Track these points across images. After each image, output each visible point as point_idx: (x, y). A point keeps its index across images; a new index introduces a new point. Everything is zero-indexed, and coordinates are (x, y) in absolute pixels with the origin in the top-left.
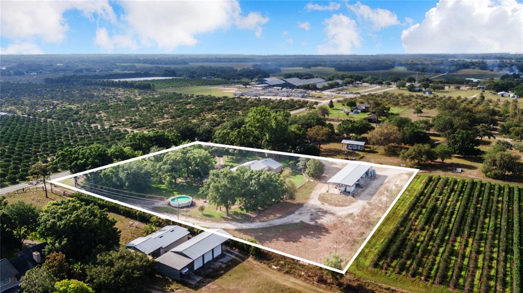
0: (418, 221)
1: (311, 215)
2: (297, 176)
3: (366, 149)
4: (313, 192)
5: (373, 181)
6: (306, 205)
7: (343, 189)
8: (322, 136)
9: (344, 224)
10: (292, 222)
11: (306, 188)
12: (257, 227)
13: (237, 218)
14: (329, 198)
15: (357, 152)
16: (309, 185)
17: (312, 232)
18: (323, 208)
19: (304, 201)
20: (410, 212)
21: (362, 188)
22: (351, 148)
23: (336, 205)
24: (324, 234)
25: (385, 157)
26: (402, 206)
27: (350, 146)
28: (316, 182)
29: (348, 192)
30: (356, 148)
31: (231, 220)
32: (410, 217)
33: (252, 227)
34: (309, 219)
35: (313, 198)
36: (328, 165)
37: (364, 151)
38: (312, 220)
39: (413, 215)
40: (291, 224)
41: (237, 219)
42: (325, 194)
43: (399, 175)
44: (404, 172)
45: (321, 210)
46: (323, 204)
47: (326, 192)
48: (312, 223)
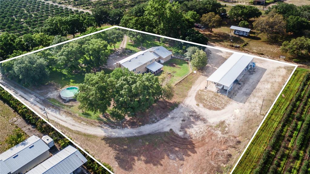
0: (292, 140)
1: (183, 120)
2: (184, 65)
3: (251, 35)
4: (193, 87)
5: (251, 75)
6: (182, 104)
7: (220, 87)
8: (214, 23)
9: (213, 138)
10: (162, 131)
11: (187, 81)
12: (126, 135)
13: (112, 120)
14: (205, 97)
15: (242, 38)
16: (191, 77)
17: (177, 149)
18: (196, 110)
19: (181, 100)
20: (284, 126)
21: (239, 84)
22: (238, 34)
23: (210, 108)
24: (189, 153)
25: (266, 45)
26: (276, 115)
27: (237, 31)
28: (198, 73)
29: (225, 90)
30: (241, 34)
31: (105, 123)
32: (283, 134)
33: (120, 136)
34: (179, 127)
35: (190, 96)
36: (214, 53)
37: (249, 37)
38: (182, 128)
39: (287, 130)
40: (160, 133)
41: (111, 122)
42: (202, 91)
43: (278, 68)
44: (283, 66)
45: (194, 114)
46: (198, 105)
47: (205, 88)
48: (181, 134)
